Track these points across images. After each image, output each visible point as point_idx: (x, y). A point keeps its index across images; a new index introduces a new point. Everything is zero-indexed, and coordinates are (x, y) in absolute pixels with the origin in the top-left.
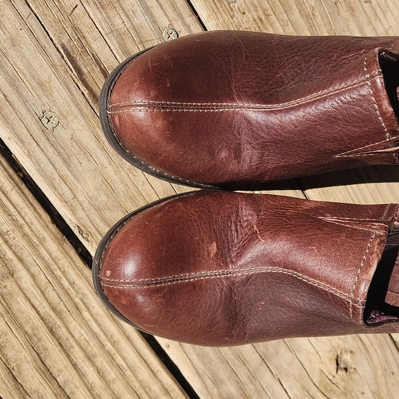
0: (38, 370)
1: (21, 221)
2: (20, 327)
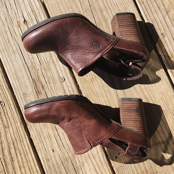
0: (8, 151)
1: (14, 116)
2: (7, 140)
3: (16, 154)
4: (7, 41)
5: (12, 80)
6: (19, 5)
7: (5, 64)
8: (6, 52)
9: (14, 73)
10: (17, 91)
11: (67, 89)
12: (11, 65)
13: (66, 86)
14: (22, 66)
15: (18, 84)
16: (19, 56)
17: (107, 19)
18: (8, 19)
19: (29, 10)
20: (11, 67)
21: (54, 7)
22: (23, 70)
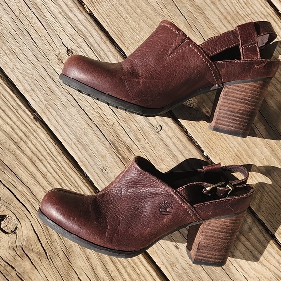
3: (118, 270)
4: (49, 92)
5: (76, 153)
6: (50, 27)
7: (57, 130)
8: (52, 111)
9: (75, 141)
10: (90, 167)
11: (171, 141)
12: (66, 128)
13: (168, 138)
14: (86, 126)
15: (87, 156)
16: (75, 110)
17: (203, 9)
18: (39, 56)
19: (71, 30)
20: (68, 133)
21: (111, 14)
22: (89, 130)
